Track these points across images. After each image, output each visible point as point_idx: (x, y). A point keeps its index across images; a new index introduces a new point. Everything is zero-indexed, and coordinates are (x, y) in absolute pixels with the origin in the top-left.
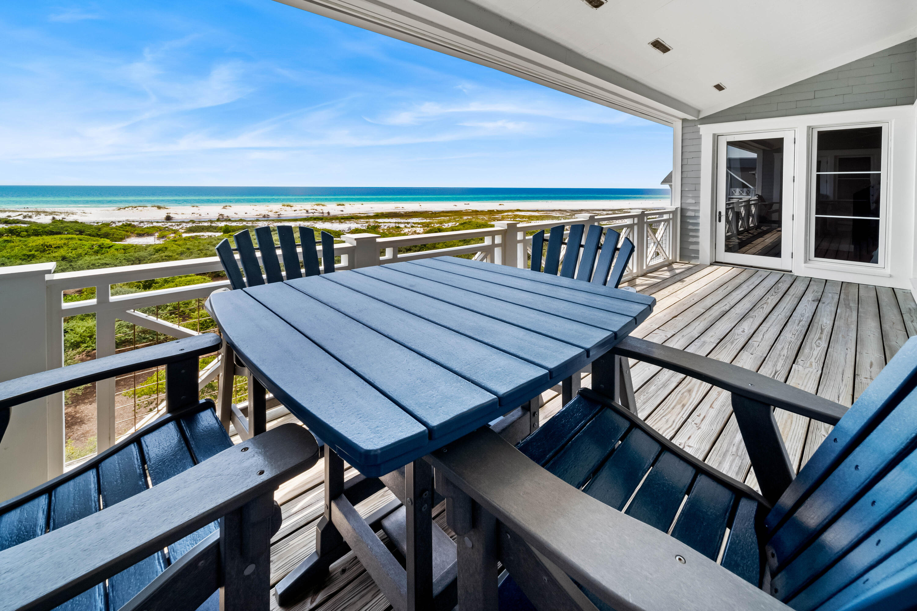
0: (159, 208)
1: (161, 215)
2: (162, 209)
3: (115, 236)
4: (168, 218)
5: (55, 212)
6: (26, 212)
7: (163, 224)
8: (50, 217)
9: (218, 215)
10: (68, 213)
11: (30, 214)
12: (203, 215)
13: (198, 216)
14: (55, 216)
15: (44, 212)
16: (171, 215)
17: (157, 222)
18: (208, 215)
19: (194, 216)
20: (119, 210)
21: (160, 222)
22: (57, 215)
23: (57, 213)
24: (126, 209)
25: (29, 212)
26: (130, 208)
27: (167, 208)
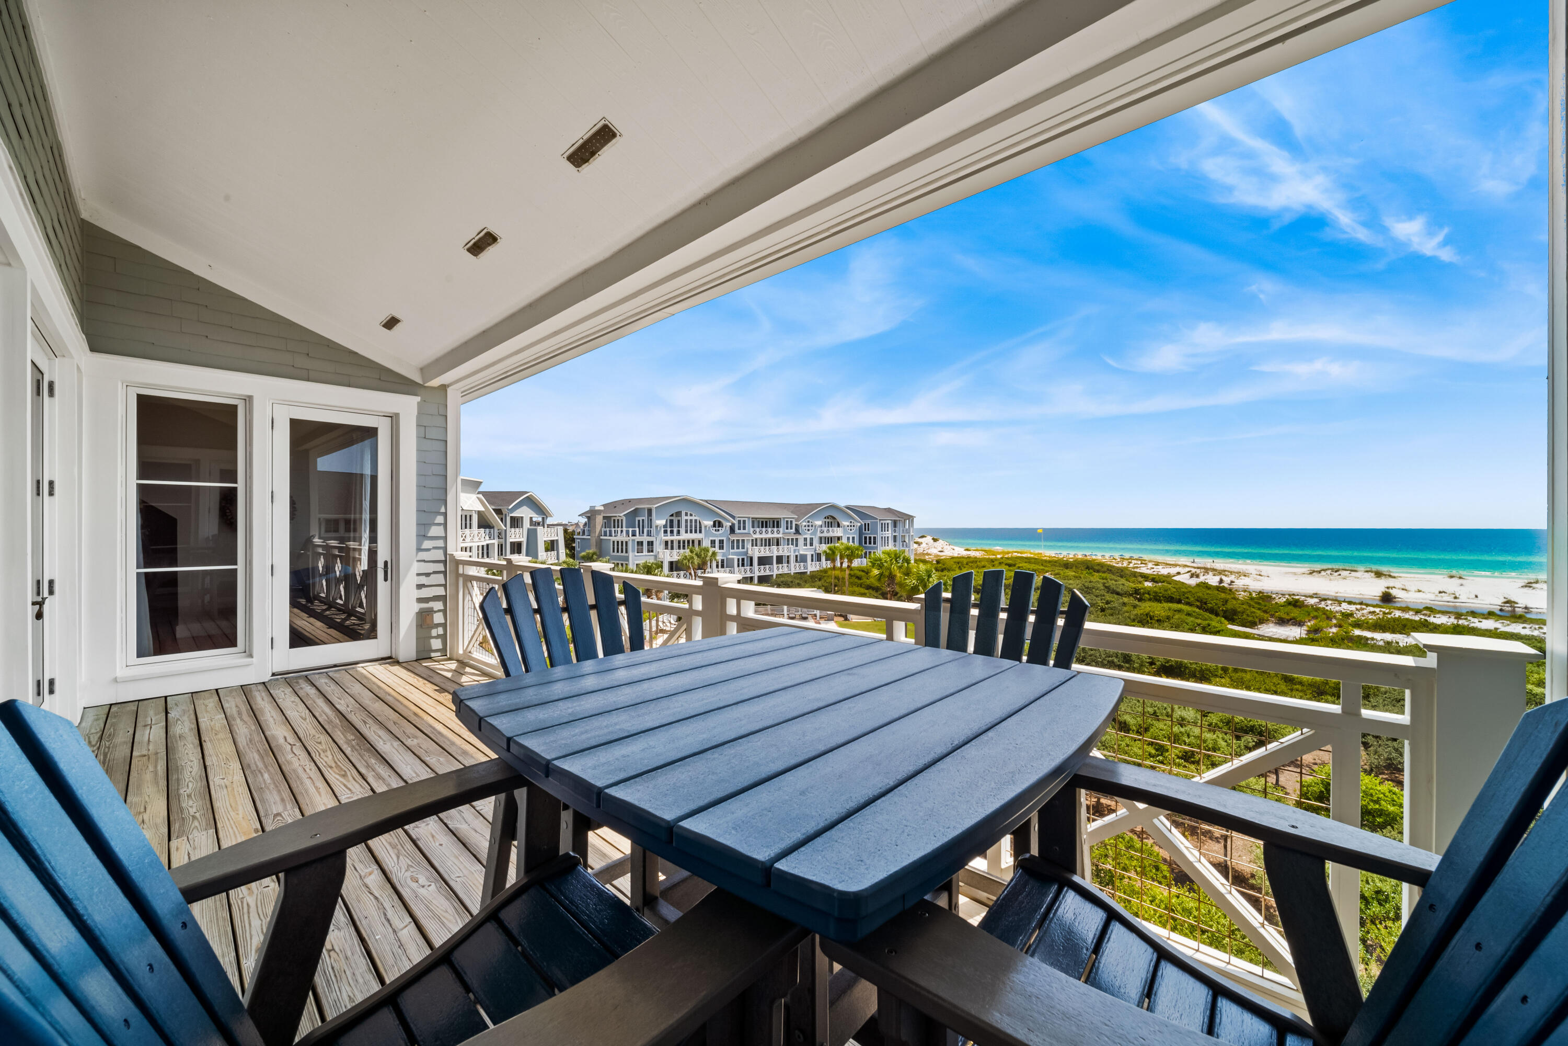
0: (1379, 574)
1: (1372, 588)
2: (1383, 578)
3: (1245, 616)
4: (1387, 598)
5: (1225, 571)
6: (1195, 568)
7: (1358, 607)
8: (1217, 578)
9: (1500, 601)
10: (1239, 574)
11: (1198, 571)
12: (1463, 598)
13: (1451, 599)
14: (1224, 578)
15: (1214, 570)
16: (1394, 592)
17: (1350, 603)
18: (1475, 601)
19: (1439, 599)
20: (1311, 573)
21: (1355, 604)
22: (1226, 576)
23: (1227, 573)
24: (1323, 573)
25: (1198, 568)
26: (1329, 572)
27: (1394, 577)
